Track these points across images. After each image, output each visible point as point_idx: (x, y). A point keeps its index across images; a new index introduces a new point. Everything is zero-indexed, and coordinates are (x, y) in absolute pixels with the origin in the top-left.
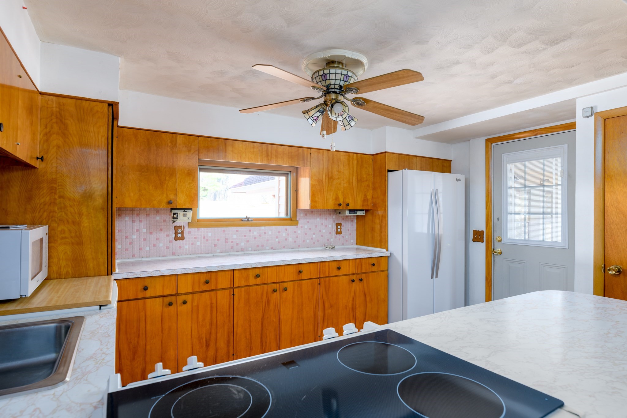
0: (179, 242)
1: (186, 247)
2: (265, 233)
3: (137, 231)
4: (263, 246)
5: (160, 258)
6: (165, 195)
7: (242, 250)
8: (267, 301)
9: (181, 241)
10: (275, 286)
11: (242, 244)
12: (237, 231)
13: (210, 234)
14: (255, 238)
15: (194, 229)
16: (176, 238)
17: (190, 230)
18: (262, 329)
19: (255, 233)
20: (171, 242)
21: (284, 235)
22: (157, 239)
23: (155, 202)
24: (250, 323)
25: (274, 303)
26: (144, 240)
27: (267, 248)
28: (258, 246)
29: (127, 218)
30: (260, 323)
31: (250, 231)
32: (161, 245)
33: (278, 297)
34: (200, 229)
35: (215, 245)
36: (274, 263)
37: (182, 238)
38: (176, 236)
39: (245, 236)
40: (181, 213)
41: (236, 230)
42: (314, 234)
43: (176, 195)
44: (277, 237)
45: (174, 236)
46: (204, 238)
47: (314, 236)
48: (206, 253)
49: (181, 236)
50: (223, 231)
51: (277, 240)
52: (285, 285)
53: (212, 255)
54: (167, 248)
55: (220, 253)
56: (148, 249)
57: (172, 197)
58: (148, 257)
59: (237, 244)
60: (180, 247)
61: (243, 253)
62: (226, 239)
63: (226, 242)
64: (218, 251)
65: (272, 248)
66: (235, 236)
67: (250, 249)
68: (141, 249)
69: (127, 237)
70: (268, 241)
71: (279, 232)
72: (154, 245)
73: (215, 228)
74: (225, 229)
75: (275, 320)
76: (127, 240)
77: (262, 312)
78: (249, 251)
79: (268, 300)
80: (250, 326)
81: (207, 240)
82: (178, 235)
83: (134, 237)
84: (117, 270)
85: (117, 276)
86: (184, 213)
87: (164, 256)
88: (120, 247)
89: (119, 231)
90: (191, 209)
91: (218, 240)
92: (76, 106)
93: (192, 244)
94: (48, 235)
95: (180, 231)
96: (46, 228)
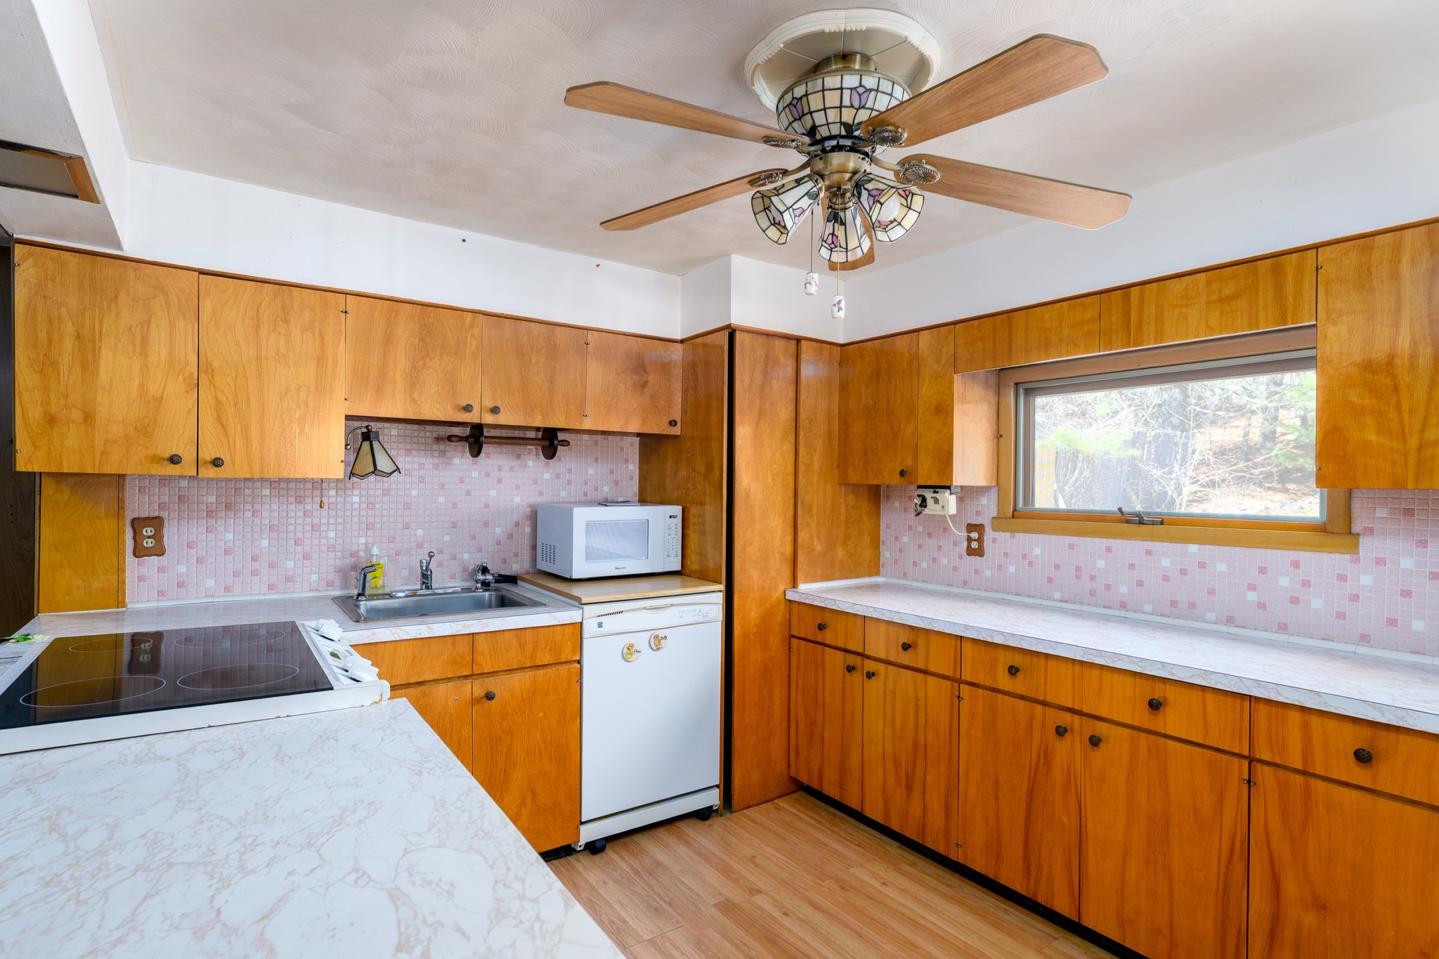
0: (975, 559)
1: (988, 573)
2: (1202, 565)
3: (911, 527)
4: (1192, 606)
5: (939, 587)
7: (1123, 606)
8: (1042, 752)
9: (977, 557)
10: (1066, 719)
11: (1124, 589)
12: (1108, 549)
13: (1037, 551)
14: (1166, 578)
15: (1003, 533)
16: (970, 552)
17: (997, 535)
18: (1029, 825)
19: (1166, 562)
20: (960, 557)
21: (1284, 582)
22: (939, 548)
24: (997, 789)
25: (1066, 770)
26: (920, 546)
27: (1211, 616)
28: (1174, 604)
30: (1023, 805)
31: (1149, 553)
32: (945, 561)
33: (1078, 757)
34: (1017, 534)
35: (1050, 580)
36: (1054, 648)
37: (981, 553)
38: (969, 546)
39: (1132, 566)
40: (929, 495)
41: (1106, 547)
43: (916, 457)
44: (1252, 587)
45: (965, 544)
46: (1024, 557)
48: (1028, 596)
49: (977, 547)
50: (1070, 545)
51: (1252, 596)
52: (1102, 729)
53: (1040, 601)
54: (954, 569)
55: (1061, 601)
56: (924, 565)
57: (907, 463)
58: (924, 582)
59: (1108, 587)
60: (976, 571)
61: (1122, 613)
62: (1078, 569)
63: (1078, 577)
64: (1057, 595)
65: (1230, 620)
66: (1101, 564)
67: (1148, 608)
68: (915, 563)
70: (1212, 592)
71: (1263, 570)
72: (934, 560)
73: (1051, 536)
74: (1074, 540)
75: (1065, 820)
76: (898, 543)
77: (1029, 778)
78: (1144, 613)
79: (1046, 751)
80: (997, 797)
81: (1031, 564)
82: (972, 543)
83: (906, 539)
84: (803, 587)
85: (791, 595)
86: (935, 495)
87: (948, 585)
88: (886, 555)
89: (888, 526)
90: (948, 487)
91: (1057, 567)
92: (705, 345)
93: (1000, 568)
94: (679, 521)
95: (975, 535)
96: (677, 510)
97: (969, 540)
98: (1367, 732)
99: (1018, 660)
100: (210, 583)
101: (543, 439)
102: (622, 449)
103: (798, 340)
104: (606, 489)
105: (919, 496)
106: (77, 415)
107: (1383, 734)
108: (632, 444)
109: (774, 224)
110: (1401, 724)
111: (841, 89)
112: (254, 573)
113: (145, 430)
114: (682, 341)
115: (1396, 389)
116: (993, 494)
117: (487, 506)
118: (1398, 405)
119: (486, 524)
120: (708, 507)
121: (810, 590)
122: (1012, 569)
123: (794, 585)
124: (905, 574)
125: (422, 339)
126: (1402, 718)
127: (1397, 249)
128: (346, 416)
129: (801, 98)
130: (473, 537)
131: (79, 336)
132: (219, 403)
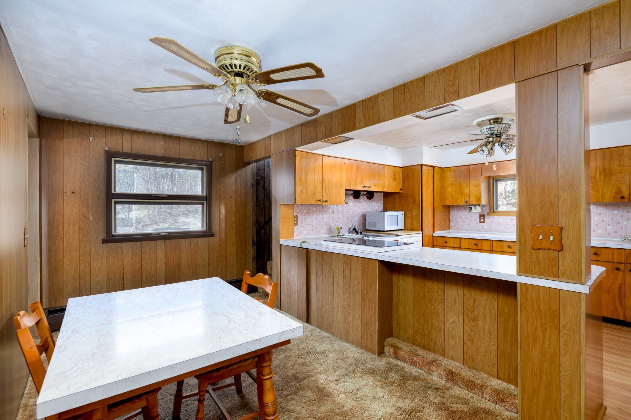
0: (482, 224)
1: (486, 227)
3: (460, 216)
6: (464, 198)
13: (501, 221)
15: (491, 216)
16: (481, 222)
17: (489, 217)
20: (477, 223)
22: (470, 221)
23: (459, 202)
26: (464, 221)
29: (456, 210)
32: (472, 225)
34: (495, 217)
35: (505, 228)
37: (484, 222)
38: (480, 220)
40: (473, 207)
42: (609, 225)
43: (469, 198)
45: (479, 220)
47: (609, 227)
48: (499, 232)
49: (483, 220)
50: (511, 218)
53: (503, 233)
54: (476, 227)
55: (509, 233)
56: (465, 226)
57: (467, 199)
60: (482, 227)
62: (514, 224)
63: (514, 226)
64: (508, 231)
68: (462, 226)
69: (455, 220)
72: (469, 225)
76: (456, 221)
83: (459, 220)
84: (436, 232)
85: (434, 234)
86: (475, 207)
87: (473, 231)
88: (452, 224)
89: (452, 216)
90: (479, 205)
91: (507, 224)
92: (411, 169)
93: (490, 226)
94: (403, 215)
95: (482, 217)
96: (403, 213)
97: (480, 219)
98: (595, 249)
99: (510, 244)
100: (305, 232)
101: (367, 194)
102: (379, 196)
103: (434, 167)
104: (377, 208)
105: (470, 208)
106: (305, 191)
107: (599, 249)
108: (381, 195)
109: (481, 150)
110: (603, 247)
111: (502, 127)
112: (313, 230)
113: (314, 193)
114: (402, 167)
115: (597, 182)
116: (488, 207)
117: (354, 212)
118: (597, 185)
119: (354, 217)
120: (414, 212)
121: (438, 233)
122: (494, 226)
123: (434, 232)
124: (459, 229)
125: (357, 170)
126: (603, 245)
127: (596, 154)
128: (345, 189)
129: (491, 128)
130: (351, 221)
131: (305, 172)
132: (325, 187)
